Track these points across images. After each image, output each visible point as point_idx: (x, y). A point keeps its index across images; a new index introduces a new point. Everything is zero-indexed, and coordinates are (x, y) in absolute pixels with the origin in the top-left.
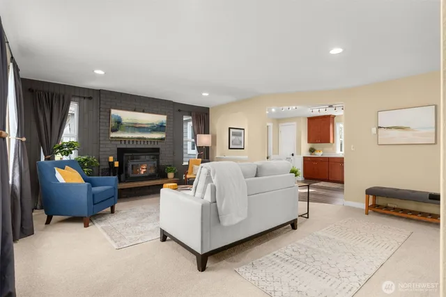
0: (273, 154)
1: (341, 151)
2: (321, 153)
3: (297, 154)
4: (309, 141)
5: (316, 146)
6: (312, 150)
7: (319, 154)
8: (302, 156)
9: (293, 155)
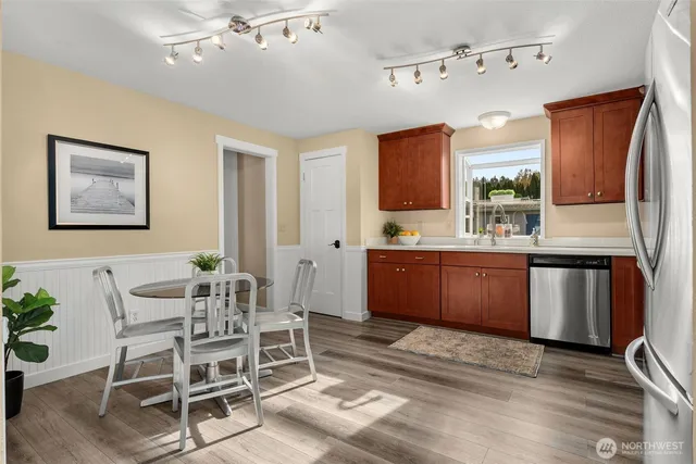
0: (279, 244)
1: (467, 231)
2: (417, 237)
3: (349, 243)
4: (384, 205)
5: (402, 218)
6: (391, 231)
7: (410, 242)
8: (363, 248)
9: (337, 244)
